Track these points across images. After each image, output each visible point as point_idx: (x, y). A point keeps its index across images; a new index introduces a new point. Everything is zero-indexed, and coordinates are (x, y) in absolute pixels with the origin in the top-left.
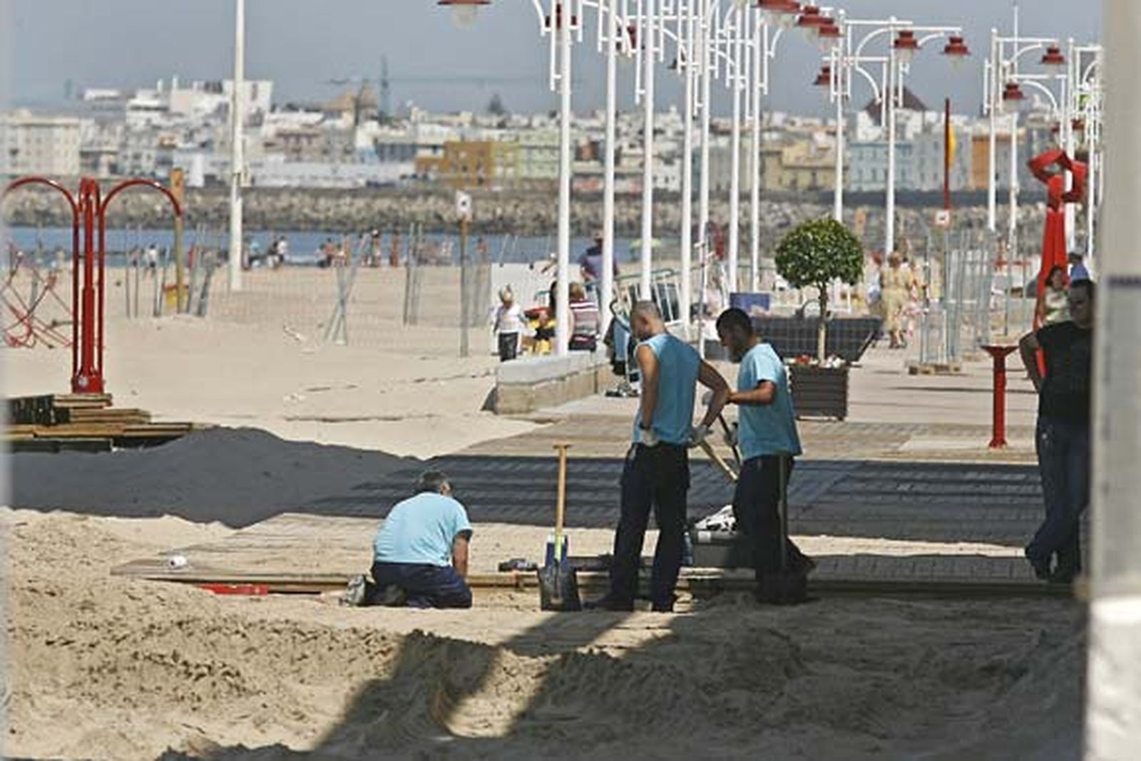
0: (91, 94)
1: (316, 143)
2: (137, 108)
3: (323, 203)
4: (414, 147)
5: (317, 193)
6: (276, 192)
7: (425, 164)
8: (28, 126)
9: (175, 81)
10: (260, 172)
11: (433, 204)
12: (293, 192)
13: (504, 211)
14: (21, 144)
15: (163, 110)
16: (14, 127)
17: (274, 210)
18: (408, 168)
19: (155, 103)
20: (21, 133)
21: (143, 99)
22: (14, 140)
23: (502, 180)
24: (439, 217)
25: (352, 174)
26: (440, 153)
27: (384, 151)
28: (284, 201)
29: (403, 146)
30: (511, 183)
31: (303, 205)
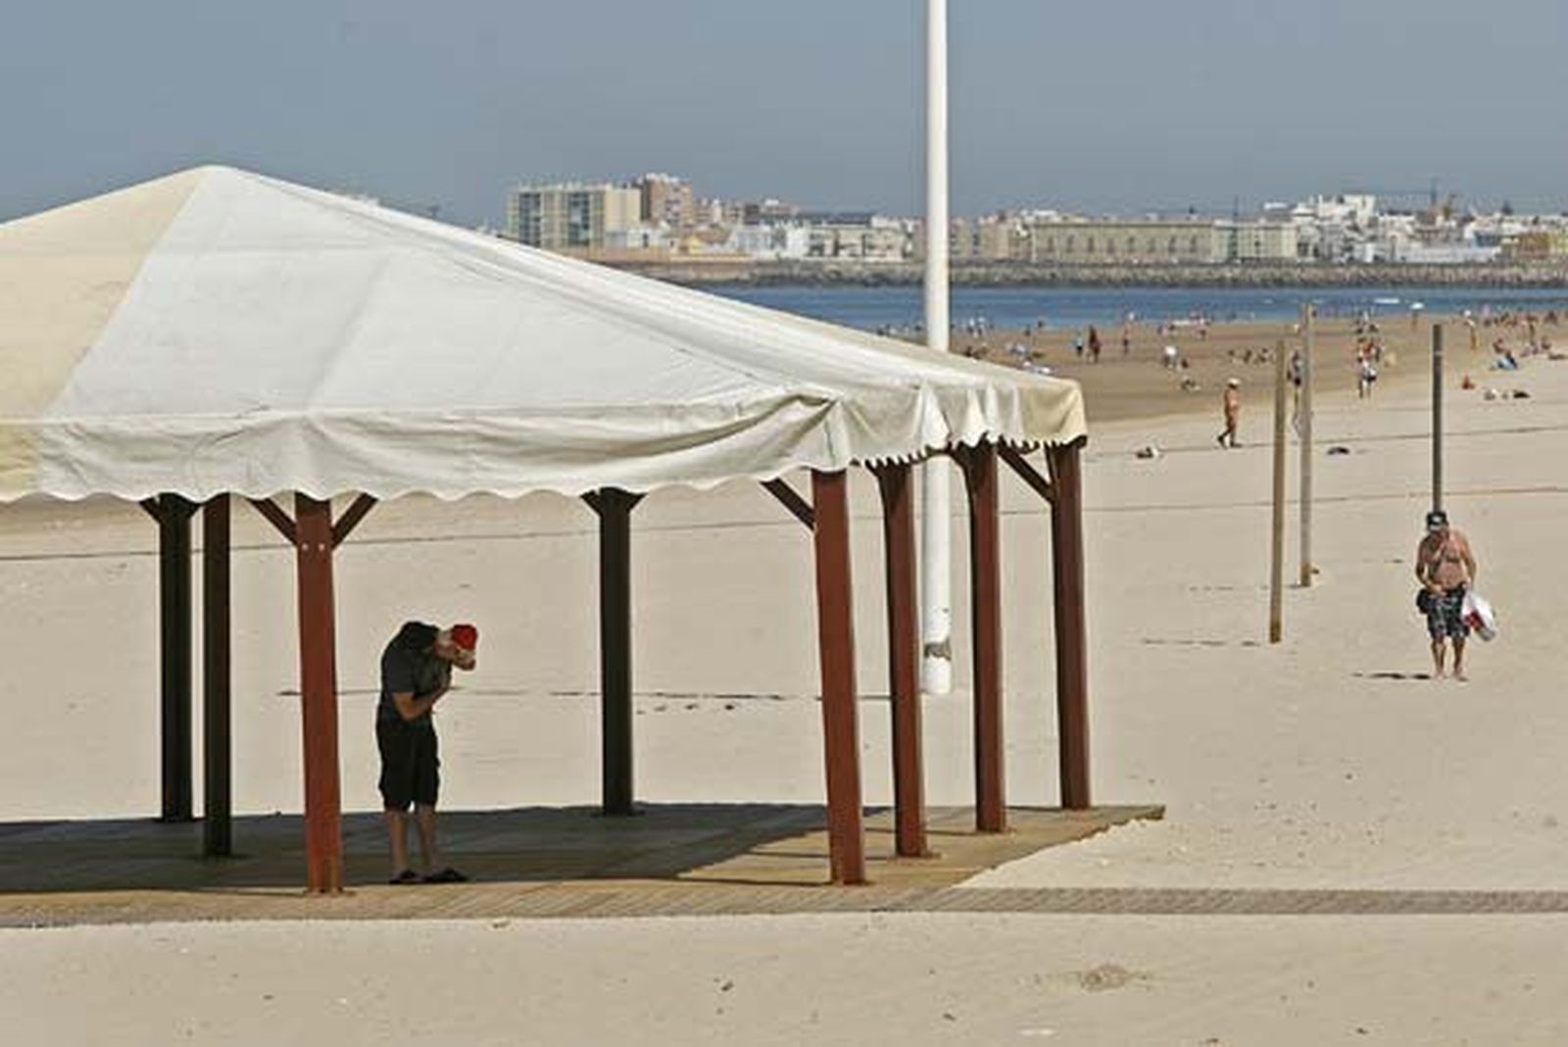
0: (1268, 206)
1: (1441, 236)
2: (1300, 215)
3: (1448, 271)
4: (1500, 238)
5: (1443, 266)
6: (1418, 265)
7: (1506, 247)
8: (1266, 228)
9: (1320, 198)
10: (1405, 254)
11: (1515, 270)
12: (1429, 265)
13: (1559, 274)
14: (1262, 239)
15: (1315, 215)
16: (1257, 229)
17: (1418, 276)
18: (1497, 250)
19: (1309, 211)
20: (1262, 233)
21: (1301, 209)
22: (1257, 236)
23: (1555, 256)
24: (1519, 279)
25: (1461, 254)
26: (1516, 241)
27: (1482, 240)
28: (1423, 271)
29: (1493, 237)
30: (1561, 258)
31: (1436, 274)
